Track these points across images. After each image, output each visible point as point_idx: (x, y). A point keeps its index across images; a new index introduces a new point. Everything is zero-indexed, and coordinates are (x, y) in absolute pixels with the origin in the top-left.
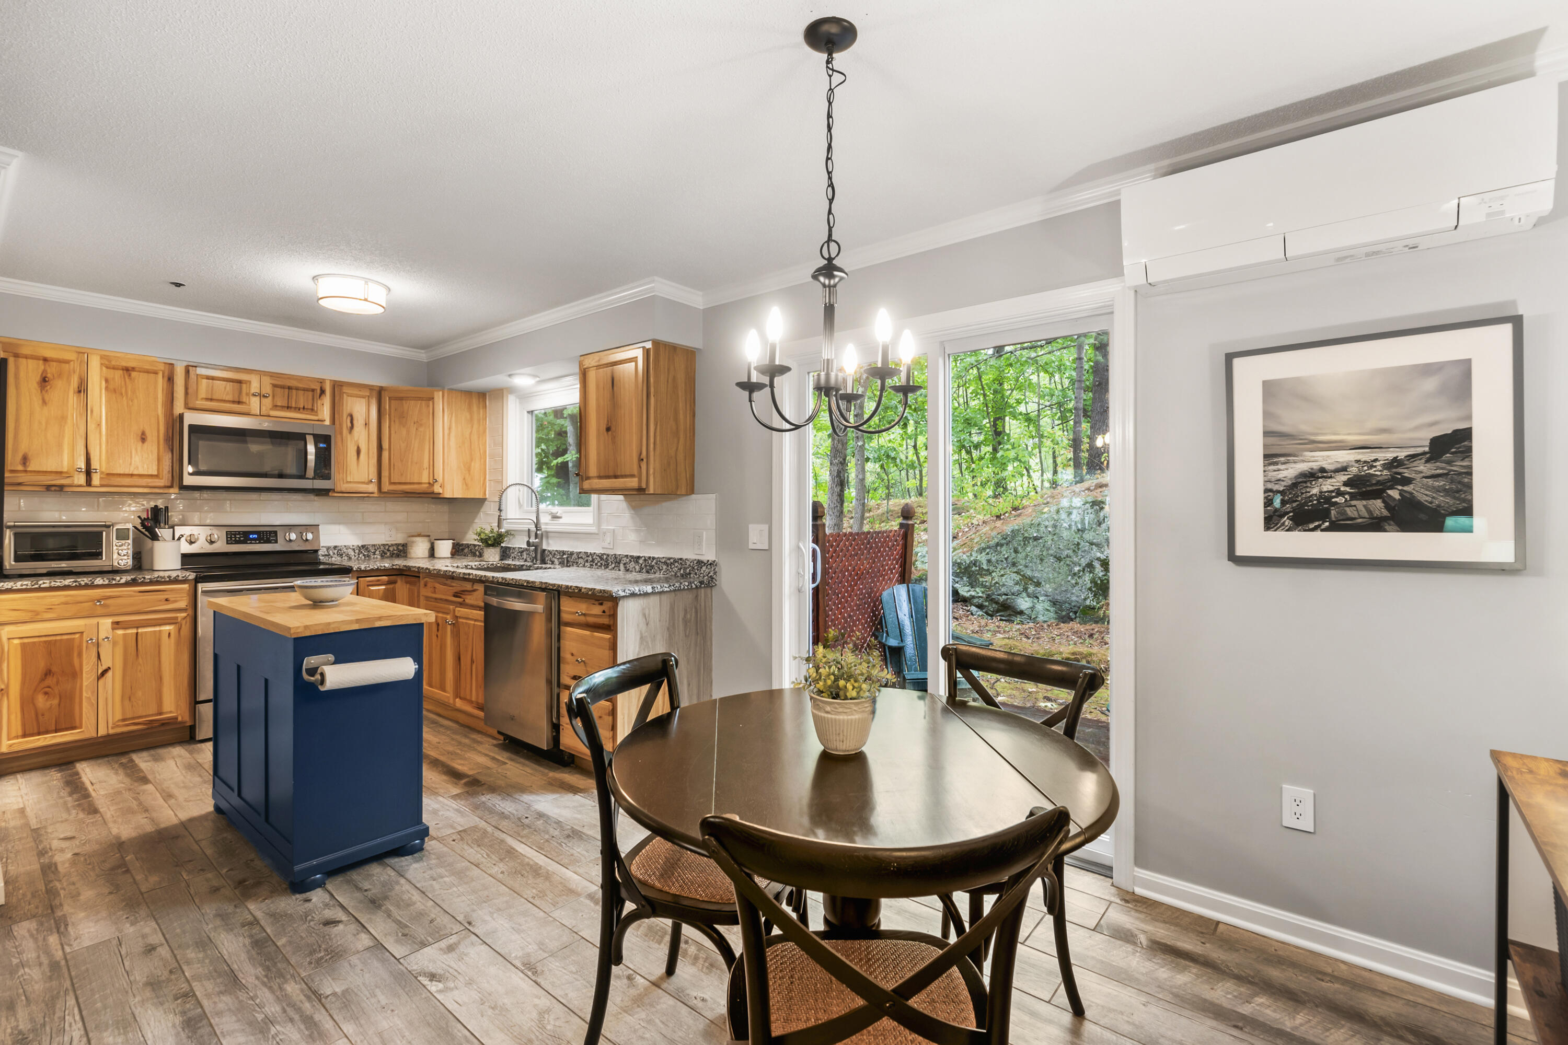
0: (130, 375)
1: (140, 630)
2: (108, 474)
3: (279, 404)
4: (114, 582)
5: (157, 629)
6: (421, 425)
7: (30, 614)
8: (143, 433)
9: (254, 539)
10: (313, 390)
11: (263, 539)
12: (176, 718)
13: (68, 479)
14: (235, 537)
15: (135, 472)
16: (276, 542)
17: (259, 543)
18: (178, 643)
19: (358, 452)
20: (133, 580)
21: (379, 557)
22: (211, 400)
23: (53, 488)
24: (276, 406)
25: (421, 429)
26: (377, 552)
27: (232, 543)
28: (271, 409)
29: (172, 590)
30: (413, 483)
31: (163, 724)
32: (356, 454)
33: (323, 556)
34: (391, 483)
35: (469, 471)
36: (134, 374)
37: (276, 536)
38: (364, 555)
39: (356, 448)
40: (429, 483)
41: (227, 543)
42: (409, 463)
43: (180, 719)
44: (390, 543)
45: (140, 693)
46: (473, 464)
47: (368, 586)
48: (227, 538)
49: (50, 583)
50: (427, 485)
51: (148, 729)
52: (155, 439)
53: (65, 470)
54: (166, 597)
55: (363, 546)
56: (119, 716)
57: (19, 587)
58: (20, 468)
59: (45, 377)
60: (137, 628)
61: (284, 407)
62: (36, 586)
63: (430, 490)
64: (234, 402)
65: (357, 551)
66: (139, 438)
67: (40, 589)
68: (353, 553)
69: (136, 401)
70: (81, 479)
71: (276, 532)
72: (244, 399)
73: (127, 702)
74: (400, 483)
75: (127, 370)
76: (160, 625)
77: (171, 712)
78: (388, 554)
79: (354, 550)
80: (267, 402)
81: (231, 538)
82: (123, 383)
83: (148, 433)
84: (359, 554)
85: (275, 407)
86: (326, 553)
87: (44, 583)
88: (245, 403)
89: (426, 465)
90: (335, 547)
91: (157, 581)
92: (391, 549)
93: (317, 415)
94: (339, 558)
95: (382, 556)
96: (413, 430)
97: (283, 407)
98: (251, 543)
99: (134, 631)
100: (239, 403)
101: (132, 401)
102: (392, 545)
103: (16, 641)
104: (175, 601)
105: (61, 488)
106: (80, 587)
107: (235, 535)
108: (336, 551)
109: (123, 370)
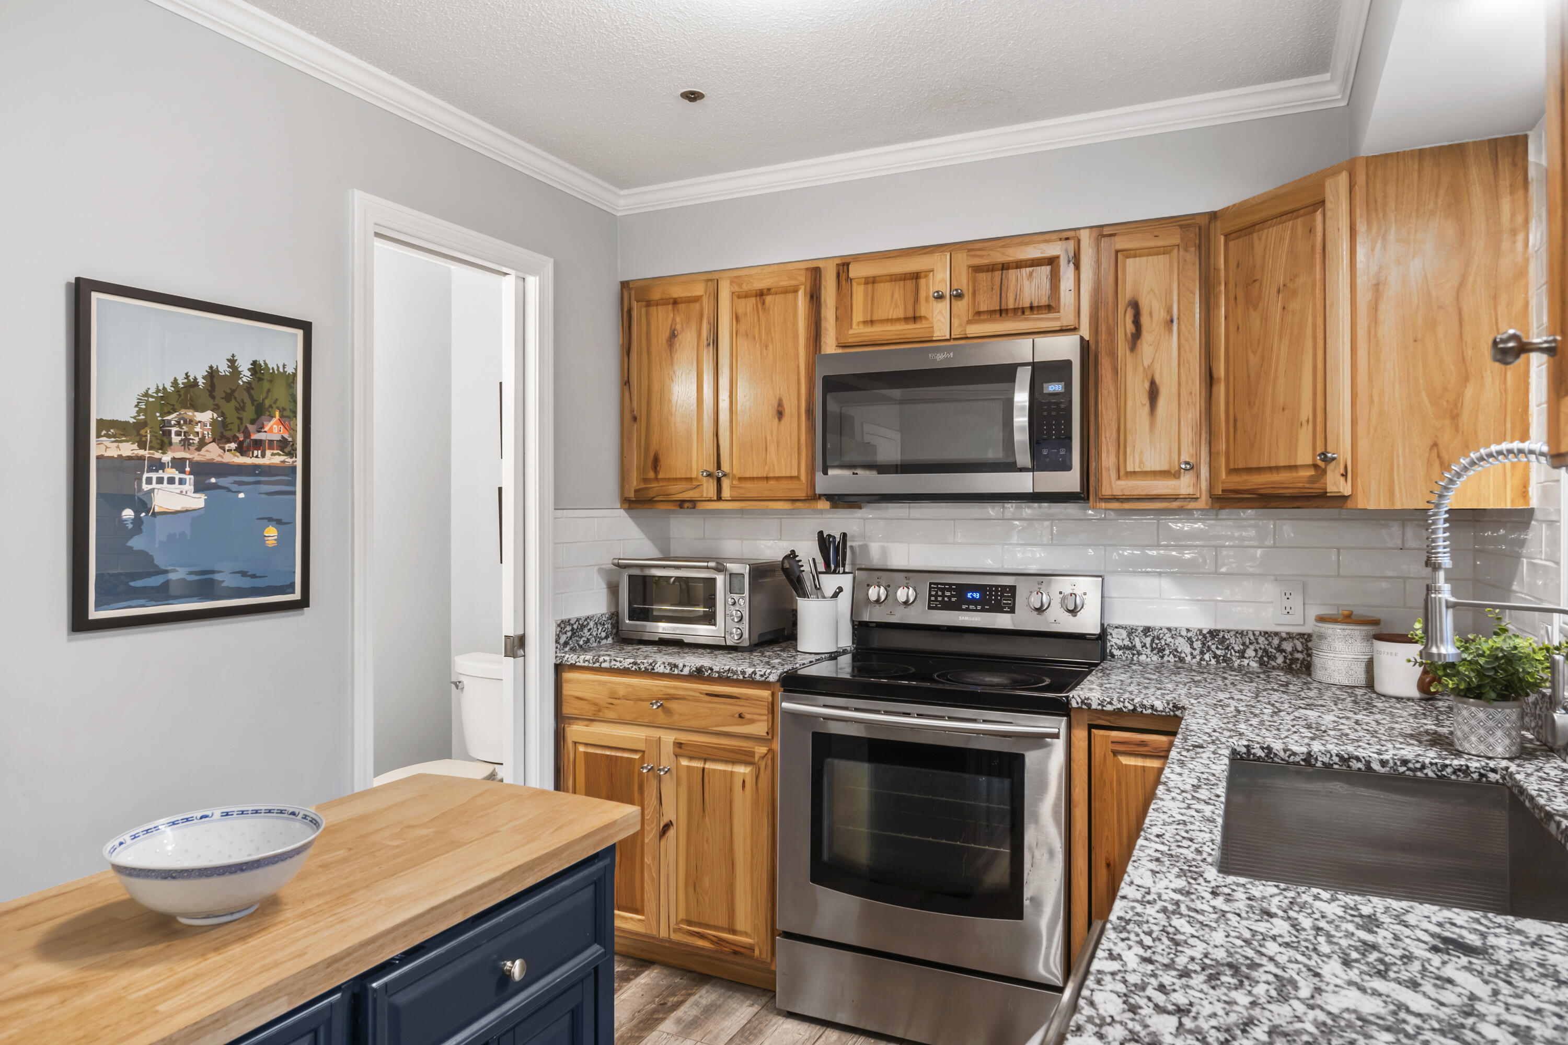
0: (763, 304)
1: (708, 766)
2: (740, 479)
3: (984, 307)
4: (676, 672)
5: (729, 768)
6: (1294, 293)
7: (593, 708)
8: (780, 404)
9: (973, 601)
10: (1052, 261)
11: (988, 602)
12: (751, 948)
13: (696, 490)
14: (943, 596)
15: (771, 475)
16: (1012, 610)
17: (983, 610)
18: (756, 802)
19: (1153, 394)
20: (699, 670)
21: (1254, 665)
22: (872, 322)
23: (686, 505)
24: (979, 313)
25: (1295, 305)
26: (1250, 652)
27: (936, 608)
28: (969, 322)
29: (748, 698)
30: (1277, 469)
31: (735, 953)
32: (1145, 400)
33: (1120, 648)
34: (1232, 471)
35: (1455, 417)
36: (769, 299)
37: (1013, 596)
38: (1215, 656)
39: (1147, 385)
40: (1315, 466)
41: (930, 608)
42: (1268, 412)
43: (757, 952)
44: (1283, 630)
45: (706, 882)
46: (1469, 392)
47: (1115, 753)
48: (930, 595)
49: (610, 662)
50: (1311, 472)
51: (716, 951)
52: (795, 412)
53: (694, 475)
54: (741, 710)
55: (1213, 633)
56: (682, 915)
57: (582, 664)
58: (651, 475)
59: (674, 330)
60: (705, 760)
61: (994, 311)
62: (597, 665)
63: (1316, 488)
64: (906, 319)
65: (1198, 645)
66: (775, 412)
67: (600, 670)
68: (1188, 650)
69: (770, 347)
70: (709, 489)
71: (1013, 589)
72: (923, 312)
73: (691, 889)
74: (1249, 470)
75: (761, 294)
76: (734, 762)
77: (746, 934)
78: (1280, 660)
79: (1189, 639)
80: (962, 306)
81: (936, 596)
82: (756, 319)
83: (786, 404)
84: (1202, 653)
85: (978, 315)
86: (1127, 643)
87: (605, 661)
88: (925, 318)
89: (1306, 412)
90: (1147, 630)
91: (728, 677)
92: (1288, 646)
93: (1058, 319)
94: (1155, 658)
95: (1262, 663)
96: (1276, 312)
97: (991, 312)
98: (968, 610)
99: (698, 764)
100: (915, 319)
101: (767, 346)
102: (1290, 636)
103: (582, 749)
104: (752, 721)
105: (693, 503)
106: (639, 673)
107: (943, 590)
108: (1148, 641)
109: (756, 296)
